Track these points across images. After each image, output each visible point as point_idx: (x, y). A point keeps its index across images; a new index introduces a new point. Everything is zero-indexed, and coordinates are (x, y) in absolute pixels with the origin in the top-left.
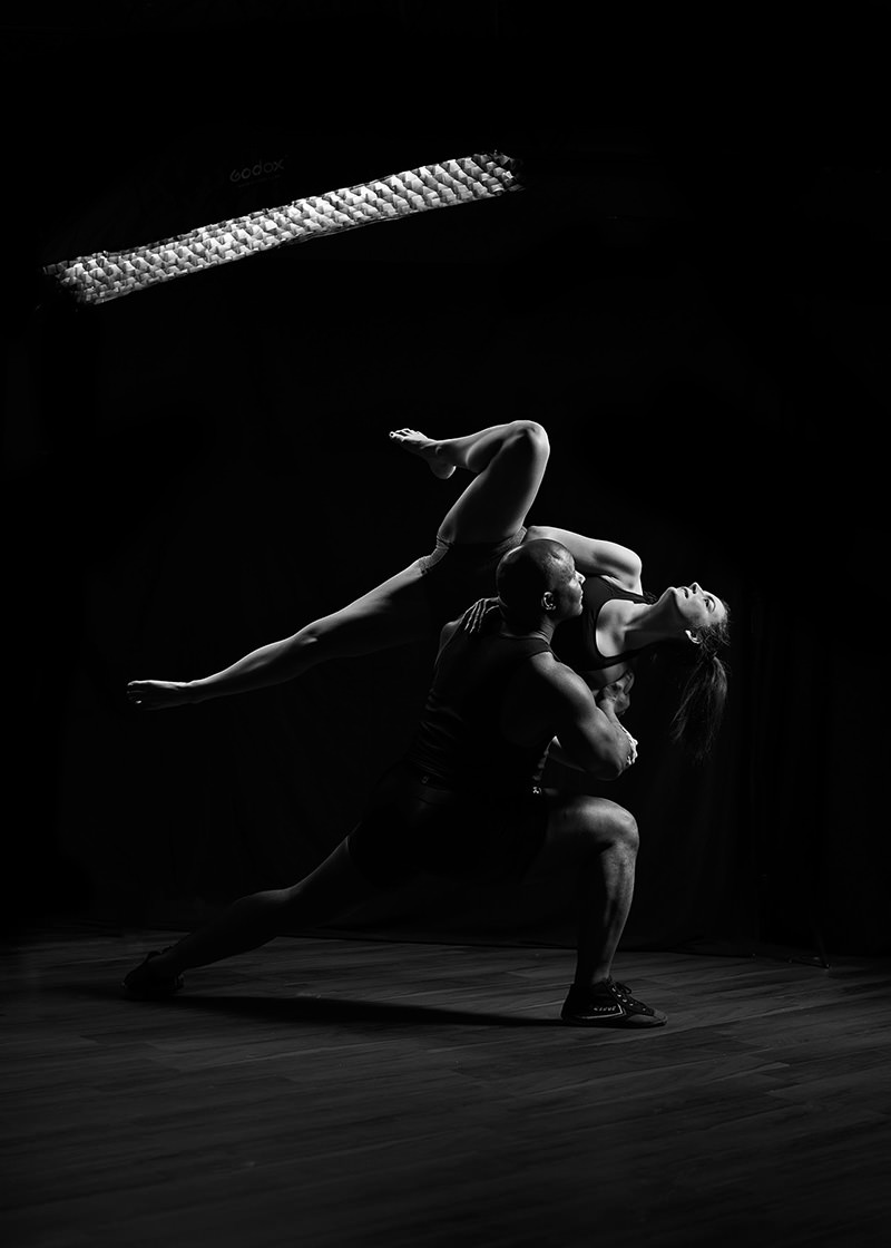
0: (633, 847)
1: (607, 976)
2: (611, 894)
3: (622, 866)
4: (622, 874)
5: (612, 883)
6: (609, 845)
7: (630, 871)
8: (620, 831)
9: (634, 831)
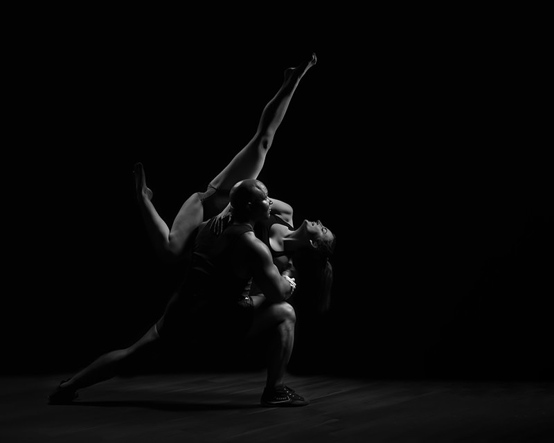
0: (293, 321)
1: (281, 383)
2: (284, 344)
3: (288, 331)
4: (288, 335)
5: (284, 339)
6: (282, 321)
7: (292, 333)
8: (288, 315)
9: (293, 314)
